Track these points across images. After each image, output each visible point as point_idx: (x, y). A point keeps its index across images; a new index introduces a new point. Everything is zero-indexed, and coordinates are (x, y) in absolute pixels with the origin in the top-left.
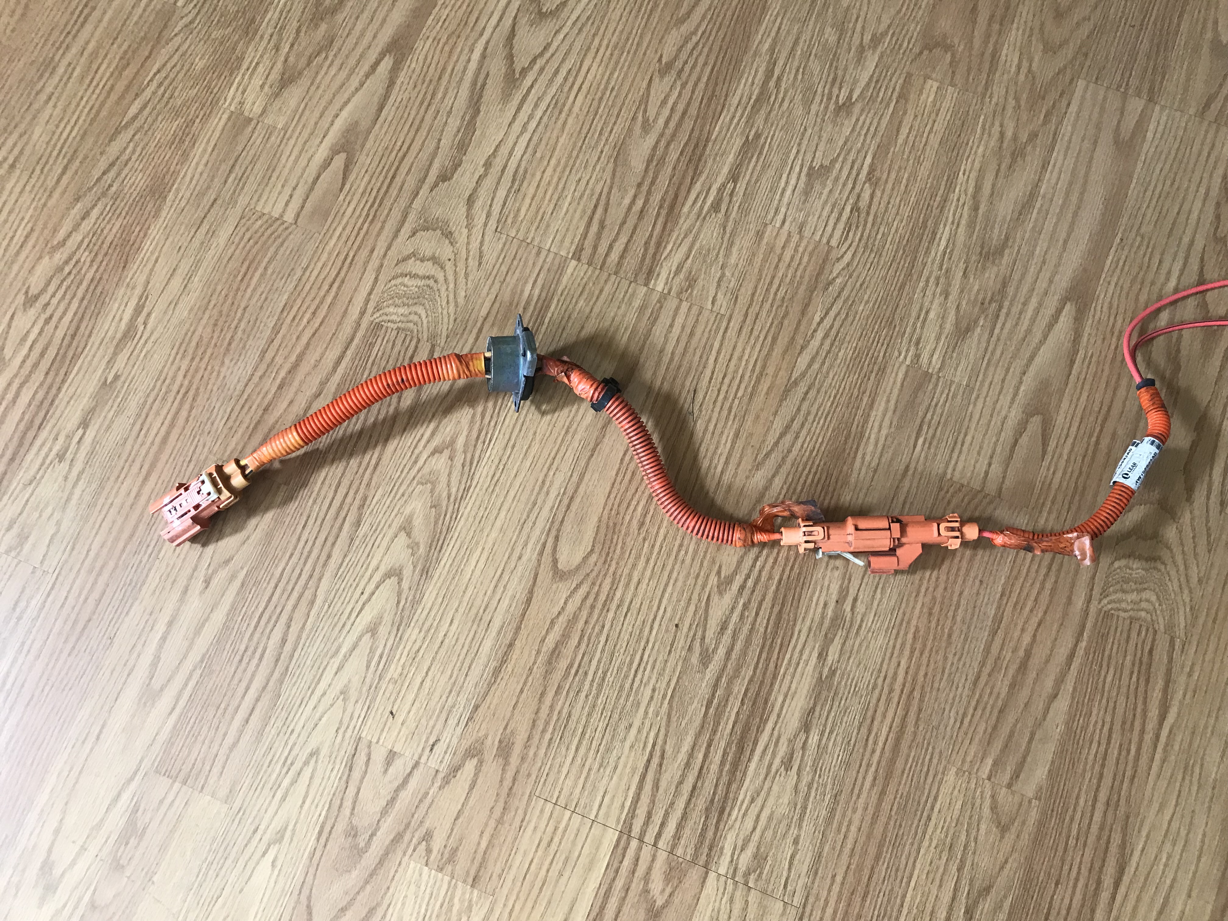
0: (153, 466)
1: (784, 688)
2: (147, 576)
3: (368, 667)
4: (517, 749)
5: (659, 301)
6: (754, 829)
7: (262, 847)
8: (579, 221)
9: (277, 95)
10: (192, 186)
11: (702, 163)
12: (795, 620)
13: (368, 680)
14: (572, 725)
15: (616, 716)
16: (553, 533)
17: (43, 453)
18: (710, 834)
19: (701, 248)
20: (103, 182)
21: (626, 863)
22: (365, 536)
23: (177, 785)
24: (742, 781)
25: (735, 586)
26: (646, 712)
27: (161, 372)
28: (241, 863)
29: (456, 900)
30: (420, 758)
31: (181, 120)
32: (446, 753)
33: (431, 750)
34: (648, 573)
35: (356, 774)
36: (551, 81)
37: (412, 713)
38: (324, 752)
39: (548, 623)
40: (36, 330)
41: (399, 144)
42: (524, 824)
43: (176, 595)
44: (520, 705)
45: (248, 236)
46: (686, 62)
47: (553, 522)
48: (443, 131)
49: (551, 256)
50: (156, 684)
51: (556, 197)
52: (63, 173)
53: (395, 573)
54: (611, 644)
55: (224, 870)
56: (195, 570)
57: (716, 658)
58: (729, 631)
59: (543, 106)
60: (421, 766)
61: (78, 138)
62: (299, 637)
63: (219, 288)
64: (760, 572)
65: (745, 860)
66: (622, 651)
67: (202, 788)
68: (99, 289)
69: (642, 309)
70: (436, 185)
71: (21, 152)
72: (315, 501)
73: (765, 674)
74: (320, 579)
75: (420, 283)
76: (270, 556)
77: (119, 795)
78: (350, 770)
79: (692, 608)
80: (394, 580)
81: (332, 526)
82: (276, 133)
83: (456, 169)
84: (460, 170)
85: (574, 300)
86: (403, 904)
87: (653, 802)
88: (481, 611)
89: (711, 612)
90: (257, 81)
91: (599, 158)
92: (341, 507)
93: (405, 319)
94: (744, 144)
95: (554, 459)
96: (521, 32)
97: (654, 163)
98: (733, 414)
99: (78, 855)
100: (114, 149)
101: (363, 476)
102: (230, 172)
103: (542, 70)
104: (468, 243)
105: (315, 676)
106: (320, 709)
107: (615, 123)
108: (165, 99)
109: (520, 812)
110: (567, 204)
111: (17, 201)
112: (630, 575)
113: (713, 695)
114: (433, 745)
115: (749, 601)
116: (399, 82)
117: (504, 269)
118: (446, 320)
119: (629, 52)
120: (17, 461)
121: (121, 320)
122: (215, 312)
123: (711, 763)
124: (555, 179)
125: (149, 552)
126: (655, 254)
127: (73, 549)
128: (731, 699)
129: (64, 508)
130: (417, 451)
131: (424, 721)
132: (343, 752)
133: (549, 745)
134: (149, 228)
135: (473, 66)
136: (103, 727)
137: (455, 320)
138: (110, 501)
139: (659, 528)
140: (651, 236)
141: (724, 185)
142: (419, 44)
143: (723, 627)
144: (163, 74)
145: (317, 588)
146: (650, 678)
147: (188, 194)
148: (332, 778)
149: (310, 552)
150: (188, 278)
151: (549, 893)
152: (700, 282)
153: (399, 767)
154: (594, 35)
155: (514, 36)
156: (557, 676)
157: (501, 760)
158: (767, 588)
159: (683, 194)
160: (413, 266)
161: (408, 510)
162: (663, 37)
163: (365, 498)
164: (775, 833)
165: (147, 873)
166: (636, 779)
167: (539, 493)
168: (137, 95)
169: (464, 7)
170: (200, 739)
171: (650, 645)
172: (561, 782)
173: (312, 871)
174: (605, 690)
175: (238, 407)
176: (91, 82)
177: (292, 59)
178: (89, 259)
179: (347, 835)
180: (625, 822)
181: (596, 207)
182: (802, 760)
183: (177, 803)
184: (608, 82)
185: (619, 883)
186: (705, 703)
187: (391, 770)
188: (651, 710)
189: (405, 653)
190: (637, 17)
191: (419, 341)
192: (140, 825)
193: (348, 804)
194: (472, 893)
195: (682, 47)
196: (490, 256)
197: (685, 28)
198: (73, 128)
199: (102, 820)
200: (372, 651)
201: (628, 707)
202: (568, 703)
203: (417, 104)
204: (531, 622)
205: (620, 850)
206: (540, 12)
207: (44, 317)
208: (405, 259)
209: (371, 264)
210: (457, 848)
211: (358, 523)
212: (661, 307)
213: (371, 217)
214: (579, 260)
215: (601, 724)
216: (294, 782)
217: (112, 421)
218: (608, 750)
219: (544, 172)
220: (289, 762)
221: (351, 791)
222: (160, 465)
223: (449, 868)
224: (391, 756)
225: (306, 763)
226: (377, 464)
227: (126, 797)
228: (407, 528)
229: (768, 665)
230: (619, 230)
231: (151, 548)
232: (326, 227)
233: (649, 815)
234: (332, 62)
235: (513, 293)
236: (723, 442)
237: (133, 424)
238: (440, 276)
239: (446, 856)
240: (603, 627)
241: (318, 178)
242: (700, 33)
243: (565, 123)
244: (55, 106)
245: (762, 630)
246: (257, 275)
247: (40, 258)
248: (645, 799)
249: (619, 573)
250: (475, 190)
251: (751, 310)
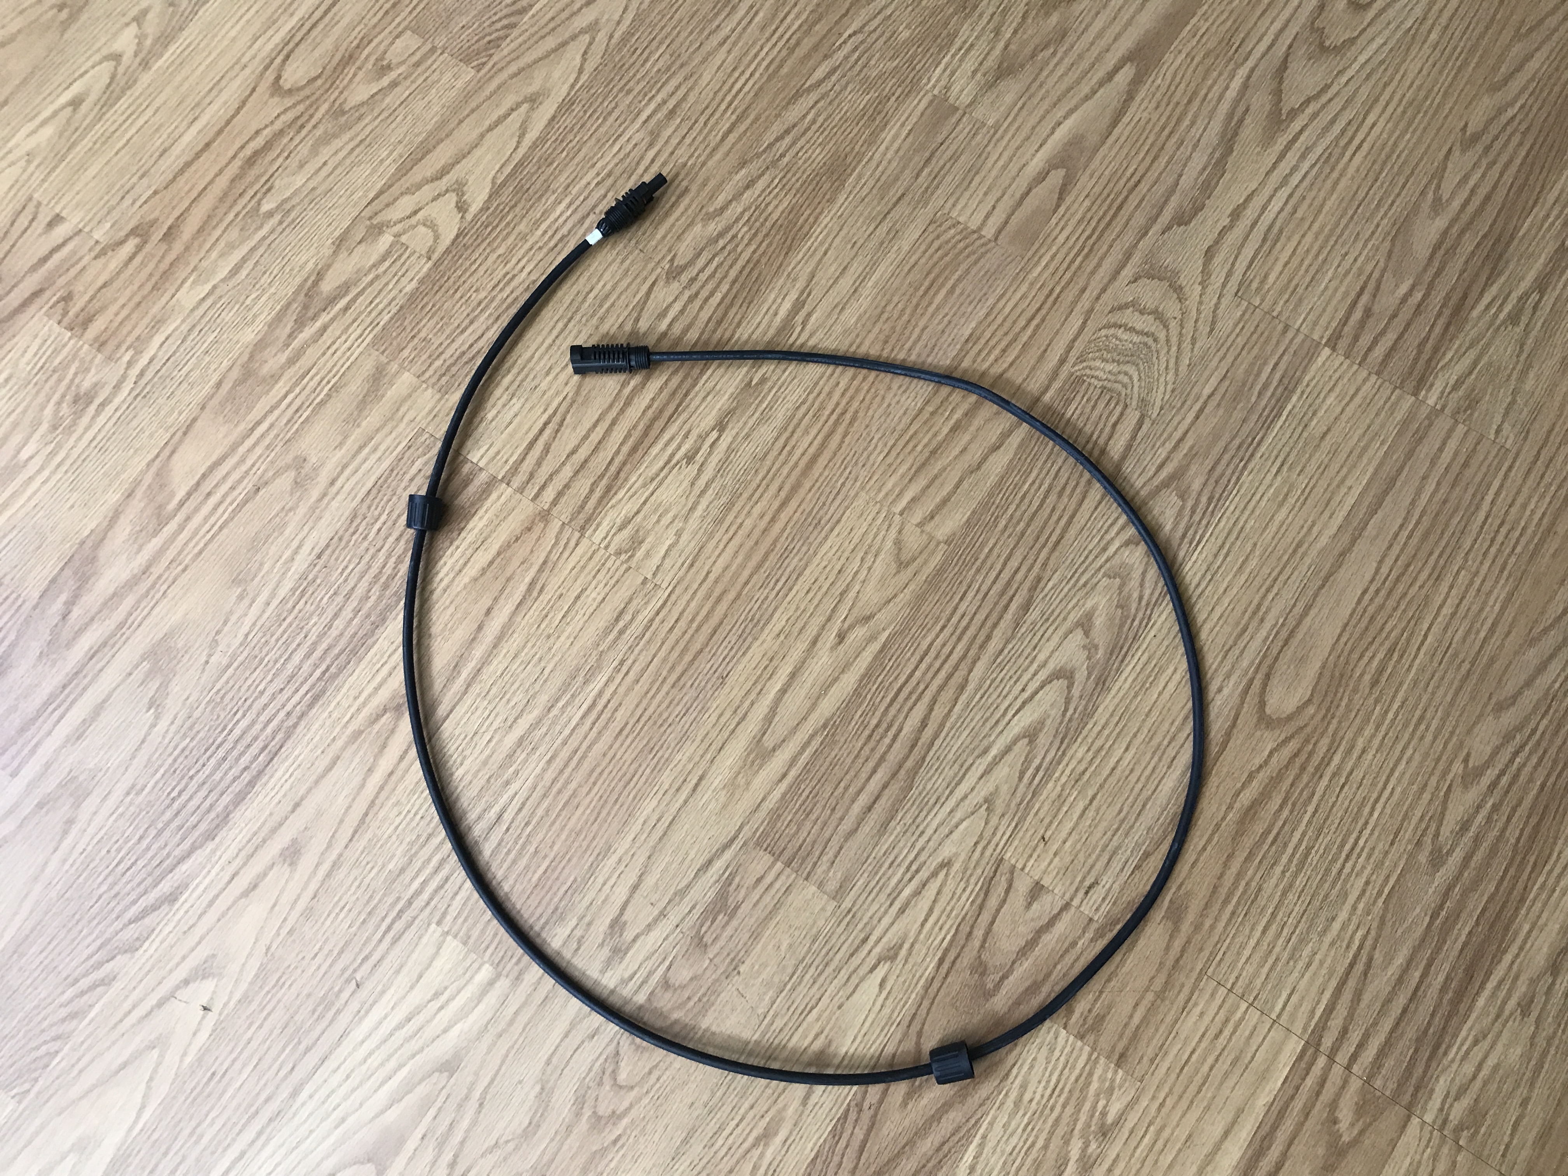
0: (795, 489)
1: (1532, 916)
2: (772, 615)
3: (1021, 778)
4: (1190, 917)
5: (1428, 417)
6: (1474, 1077)
7: (871, 961)
8: (1340, 302)
9: (990, 86)
10: (878, 173)
11: (1502, 264)
12: (1556, 838)
13: (1019, 794)
14: (1260, 901)
15: (1316, 903)
16: (1264, 669)
17: (670, 450)
18: (1419, 1071)
19: (1490, 364)
20: (774, 149)
21: (1309, 1081)
22: (1034, 623)
23: (779, 865)
24: (1466, 1017)
25: (1486, 780)
26: (1354, 908)
27: (817, 384)
28: (844, 974)
29: (1095, 1077)
30: (1072, 899)
31: (873, 94)
32: (1104, 899)
33: (1087, 893)
34: (1376, 742)
35: (993, 902)
36: (1326, 129)
37: (1068, 844)
38: (957, 866)
39: (1245, 775)
40: (677, 307)
41: (1131, 170)
42: (1190, 1005)
43: (802, 646)
44: (1200, 865)
45: (936, 244)
46: (1496, 138)
47: (1265, 656)
48: (1185, 165)
49: (1300, 337)
50: (769, 741)
51: (1313, 270)
52: (730, 131)
53: (1065, 674)
54: (1321, 815)
55: (822, 978)
56: (829, 620)
57: (1451, 860)
58: (1471, 834)
59: (1312, 157)
60: (1073, 910)
61: (752, 94)
62: (942, 725)
63: (896, 299)
64: (1519, 770)
65: (1457, 1112)
66: (1333, 828)
67: (809, 874)
68: (755, 274)
69: (1405, 423)
70: (1168, 228)
71: (684, 98)
72: (978, 571)
73: (1510, 893)
74: (974, 663)
75: (1136, 339)
76: (919, 623)
77: (709, 863)
78: (986, 894)
79: (1427, 796)
80: (1062, 683)
81: (996, 604)
82: (985, 130)
83: (1196, 214)
84: (1200, 216)
85: (1322, 396)
86: (1032, 1067)
87: (1350, 1016)
88: (1165, 743)
89: (1450, 806)
90: (969, 65)
91: (1373, 233)
92: (1008, 584)
93: (1112, 378)
94: (1556, 251)
95: (1275, 580)
96: (1294, 66)
97: (1442, 252)
98: (1506, 573)
99: (656, 920)
100: (793, 114)
101: (1039, 553)
102: (925, 166)
103: (1315, 116)
104: (1201, 303)
105: (956, 775)
106: (959, 815)
107: (1399, 195)
108: (858, 68)
109: (1186, 990)
110: (1326, 280)
111: (672, 153)
112: (1354, 739)
113: (1441, 907)
114: (1090, 888)
115: (1501, 803)
116: (1138, 99)
117: (1240, 341)
118: (1162, 389)
119: (1426, 112)
120: (640, 452)
121: (776, 314)
122: (887, 327)
123: (1430, 985)
124: (1316, 248)
125: (777, 588)
126: (1430, 360)
127: (692, 565)
128: (1463, 916)
129: (686, 519)
130: (1108, 537)
131: (1081, 857)
132: (979, 871)
133: (1230, 920)
134: (820, 213)
135: (1231, 94)
136: (701, 778)
137: (1173, 391)
138: (739, 521)
139: (1397, 691)
140: (1427, 338)
141: (1526, 295)
142: (1168, 57)
143: (1465, 826)
144: (860, 37)
145: (970, 671)
146: (1364, 867)
147: (871, 182)
148: (964, 898)
149: (966, 628)
150: (863, 279)
151: (1209, 1095)
152: (1483, 406)
153: (1045, 906)
154: (1386, 85)
155: (1286, 68)
156: (1248, 842)
157: (1170, 924)
158: (1525, 790)
159: (1473, 295)
160: (1129, 317)
161: (1089, 604)
162: (1470, 103)
163: (1039, 579)
164: (1499, 1090)
165: (733, 960)
166: (1333, 984)
167: (1251, 618)
168: (826, 57)
169: (1229, 23)
170: (813, 817)
171: (1370, 827)
172: (1240, 965)
173: (926, 1003)
174: (1308, 870)
175: (901, 443)
176: (775, 31)
177: (1012, 47)
178: (747, 237)
179: (973, 969)
180: (1313, 1032)
181: (1362, 289)
182: (1542, 1009)
183: (777, 885)
184: (1395, 144)
185: (1298, 1104)
186: (1430, 913)
187: (1035, 906)
188: (1361, 906)
189: (1067, 772)
190: (1441, 72)
191: (1126, 406)
192: (731, 902)
193: (979, 933)
194: (1116, 1072)
195: (1493, 119)
196: (1225, 325)
197: (1499, 97)
198: (747, 81)
199: (688, 886)
200: (1027, 761)
201: (1332, 897)
202: (1259, 875)
203: (1157, 129)
204: (1225, 770)
205: (1303, 1065)
206: (1321, 45)
207: (687, 294)
208: (1121, 308)
209: (1079, 305)
210: (1104, 1016)
211: (1026, 607)
212: (1430, 425)
213: (1086, 250)
214: (1334, 349)
215: (1297, 909)
216: (917, 893)
217: (752, 429)
218: (1303, 941)
219: (1303, 236)
220: (914, 868)
221: (986, 917)
222: (802, 492)
223: (1091, 1038)
224: (1037, 890)
225: (934, 874)
226: (1058, 543)
227: (719, 865)
228: (1085, 624)
229: (1514, 885)
230: (1388, 323)
231: (780, 584)
232: (1030, 253)
233: (1344, 1031)
234: (1062, 59)
235: (1248, 372)
236: (1491, 603)
237: (777, 439)
238: (1162, 336)
239: (1090, 1021)
240: (1313, 794)
241: (1027, 193)
242: (1518, 105)
243: (1336, 183)
244: (729, 52)
245: (1513, 841)
246: (943, 292)
247: (691, 224)
248: (1341, 1011)
249: (1341, 734)
250: (1217, 242)
251: (1544, 452)
